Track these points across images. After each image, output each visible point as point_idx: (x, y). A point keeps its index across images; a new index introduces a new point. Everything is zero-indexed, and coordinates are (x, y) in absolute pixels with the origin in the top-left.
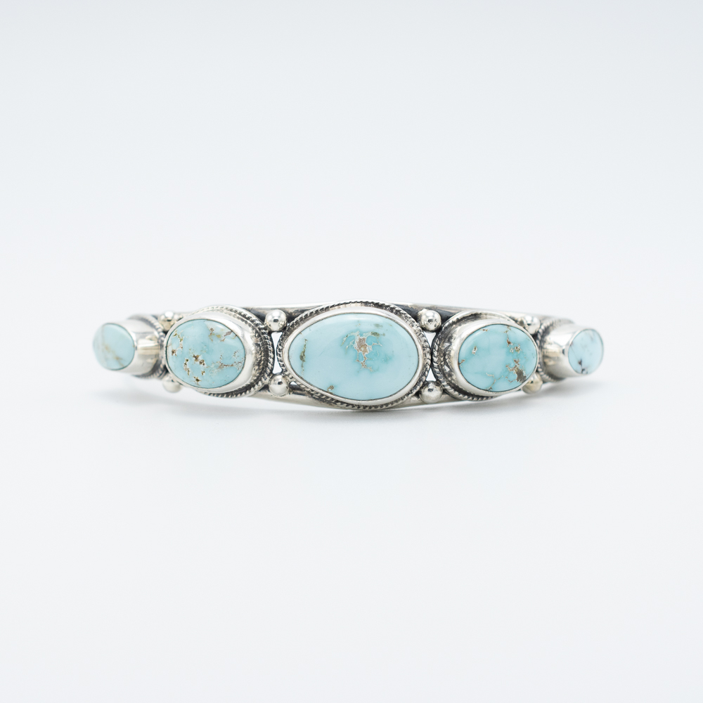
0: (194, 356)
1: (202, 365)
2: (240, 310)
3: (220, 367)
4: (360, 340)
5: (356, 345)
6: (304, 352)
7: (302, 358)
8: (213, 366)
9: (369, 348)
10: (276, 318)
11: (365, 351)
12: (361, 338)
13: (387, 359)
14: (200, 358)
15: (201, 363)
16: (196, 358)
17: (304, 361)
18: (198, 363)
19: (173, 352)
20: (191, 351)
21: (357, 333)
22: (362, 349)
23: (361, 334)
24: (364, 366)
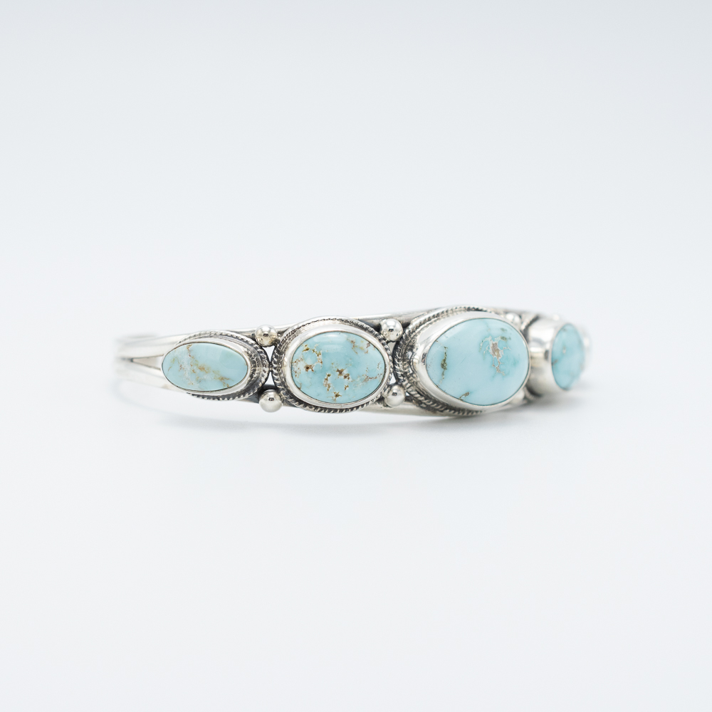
0: (338, 371)
1: (346, 379)
2: (355, 321)
3: (365, 380)
4: (493, 344)
5: (491, 351)
6: (444, 360)
7: (443, 365)
8: (359, 379)
9: (501, 353)
10: (392, 328)
11: (498, 356)
12: (494, 343)
14: (345, 372)
15: (345, 377)
16: (341, 372)
17: (445, 369)
18: (343, 377)
19: (307, 368)
20: (334, 366)
21: (490, 339)
22: (496, 353)
23: (493, 339)
24: (498, 370)
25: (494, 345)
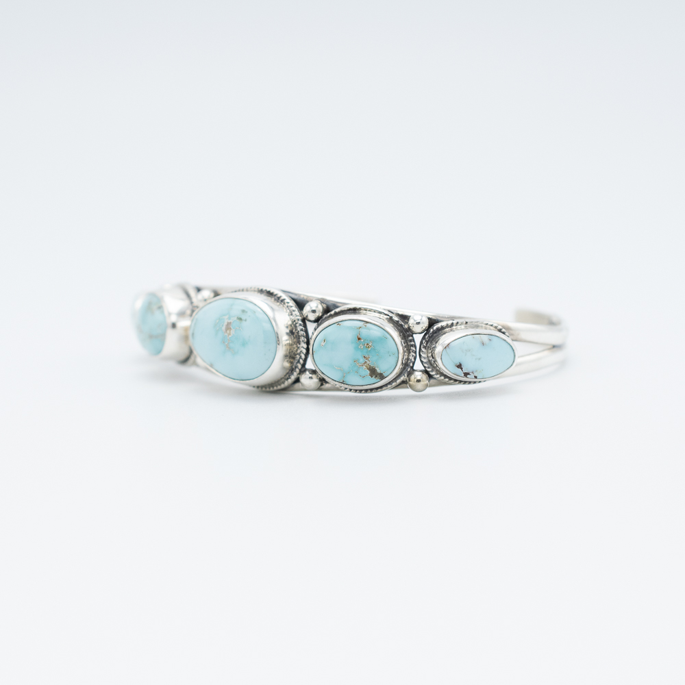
5: (224, 328)
9: (232, 332)
11: (229, 334)
12: (229, 321)
13: (244, 344)
21: (226, 317)
22: (228, 332)
23: (229, 318)
24: (228, 347)
25: (229, 324)
